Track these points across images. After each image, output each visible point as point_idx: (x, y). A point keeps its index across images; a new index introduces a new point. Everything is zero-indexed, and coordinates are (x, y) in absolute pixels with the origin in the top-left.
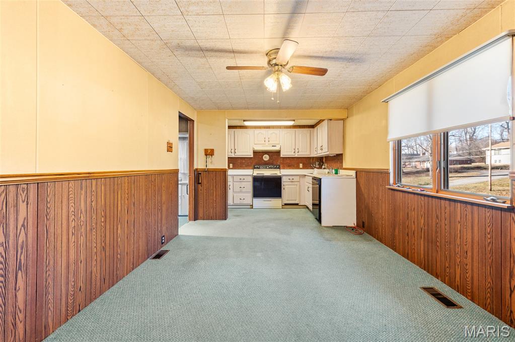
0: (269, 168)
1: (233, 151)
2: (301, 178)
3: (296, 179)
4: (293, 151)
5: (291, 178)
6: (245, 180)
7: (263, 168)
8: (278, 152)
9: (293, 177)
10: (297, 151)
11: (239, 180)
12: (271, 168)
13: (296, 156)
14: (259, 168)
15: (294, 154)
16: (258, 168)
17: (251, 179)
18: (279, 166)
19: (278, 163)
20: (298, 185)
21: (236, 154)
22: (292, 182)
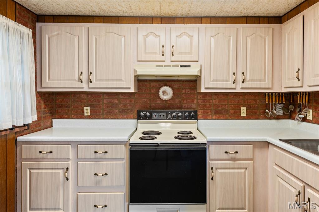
0: (174, 118)
1: (84, 77)
2: (257, 151)
3: (245, 151)
4: (232, 78)
5: (231, 149)
6: (107, 156)
7: (160, 118)
8: (194, 82)
9: (237, 148)
10: (240, 78)
11: (93, 155)
12: (177, 117)
13: (238, 90)
14: (149, 118)
15: (233, 86)
16: (146, 118)
17: (124, 153)
18: (196, 112)
19: (194, 106)
20: (251, 168)
21: (91, 85)
22: (234, 160)
